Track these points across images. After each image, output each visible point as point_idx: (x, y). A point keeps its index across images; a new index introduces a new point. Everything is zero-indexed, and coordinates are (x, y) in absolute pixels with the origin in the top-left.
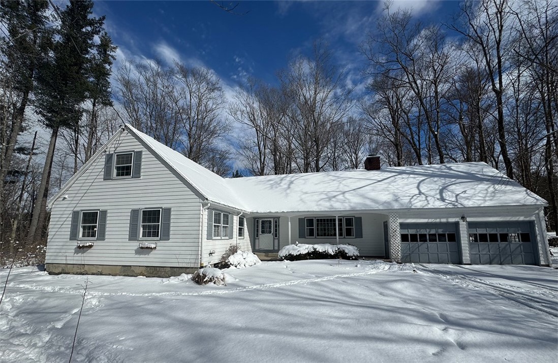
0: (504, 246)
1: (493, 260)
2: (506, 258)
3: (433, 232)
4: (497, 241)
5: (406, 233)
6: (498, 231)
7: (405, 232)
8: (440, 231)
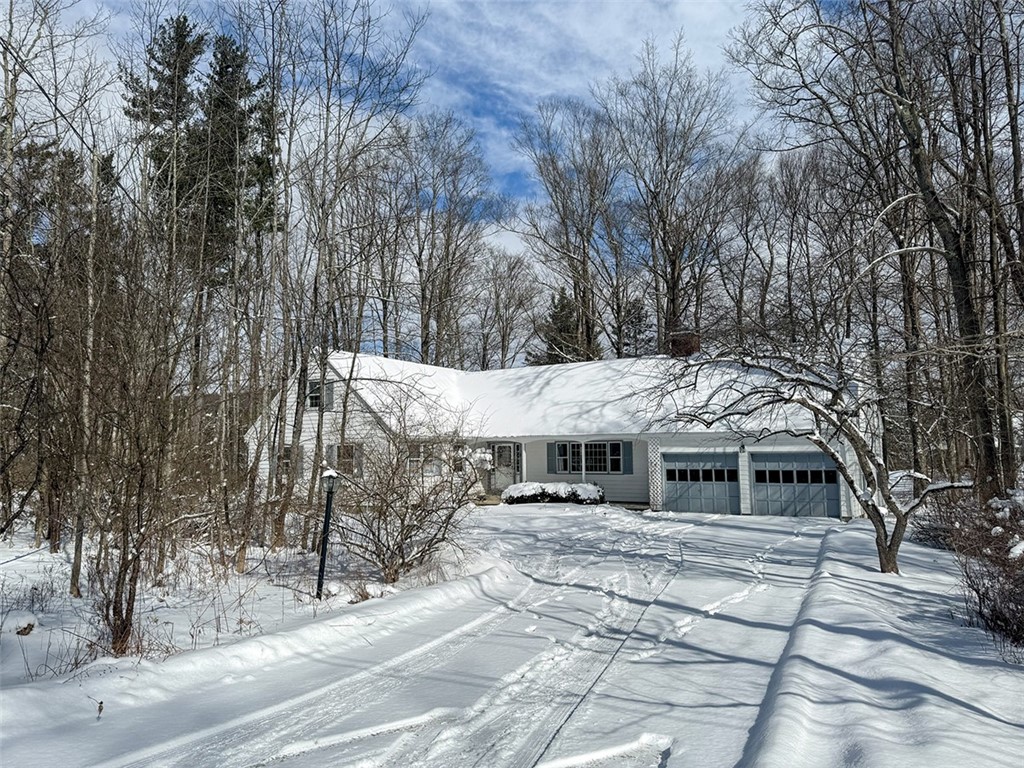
0: (802, 489)
1: (785, 510)
2: (804, 506)
3: (708, 466)
4: (792, 482)
5: (672, 468)
6: (795, 466)
7: (671, 466)
8: (718, 466)
